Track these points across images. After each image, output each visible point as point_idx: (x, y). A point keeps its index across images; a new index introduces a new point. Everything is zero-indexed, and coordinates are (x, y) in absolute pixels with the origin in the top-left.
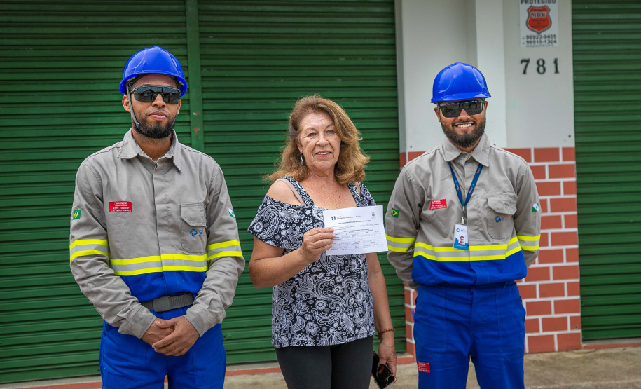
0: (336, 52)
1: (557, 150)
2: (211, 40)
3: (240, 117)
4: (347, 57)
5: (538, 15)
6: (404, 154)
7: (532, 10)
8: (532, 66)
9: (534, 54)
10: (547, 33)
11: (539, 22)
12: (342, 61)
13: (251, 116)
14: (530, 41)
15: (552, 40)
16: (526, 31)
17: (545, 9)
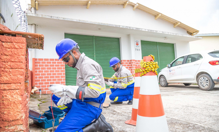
0: (112, 46)
1: (137, 60)
3: (100, 54)
4: (114, 47)
5: (137, 43)
6: (122, 60)
7: (136, 43)
8: (137, 50)
9: (137, 48)
10: (138, 46)
11: (137, 44)
12: (113, 48)
13: (102, 54)
14: (136, 47)
15: (139, 47)
16: (136, 45)
17: (138, 43)
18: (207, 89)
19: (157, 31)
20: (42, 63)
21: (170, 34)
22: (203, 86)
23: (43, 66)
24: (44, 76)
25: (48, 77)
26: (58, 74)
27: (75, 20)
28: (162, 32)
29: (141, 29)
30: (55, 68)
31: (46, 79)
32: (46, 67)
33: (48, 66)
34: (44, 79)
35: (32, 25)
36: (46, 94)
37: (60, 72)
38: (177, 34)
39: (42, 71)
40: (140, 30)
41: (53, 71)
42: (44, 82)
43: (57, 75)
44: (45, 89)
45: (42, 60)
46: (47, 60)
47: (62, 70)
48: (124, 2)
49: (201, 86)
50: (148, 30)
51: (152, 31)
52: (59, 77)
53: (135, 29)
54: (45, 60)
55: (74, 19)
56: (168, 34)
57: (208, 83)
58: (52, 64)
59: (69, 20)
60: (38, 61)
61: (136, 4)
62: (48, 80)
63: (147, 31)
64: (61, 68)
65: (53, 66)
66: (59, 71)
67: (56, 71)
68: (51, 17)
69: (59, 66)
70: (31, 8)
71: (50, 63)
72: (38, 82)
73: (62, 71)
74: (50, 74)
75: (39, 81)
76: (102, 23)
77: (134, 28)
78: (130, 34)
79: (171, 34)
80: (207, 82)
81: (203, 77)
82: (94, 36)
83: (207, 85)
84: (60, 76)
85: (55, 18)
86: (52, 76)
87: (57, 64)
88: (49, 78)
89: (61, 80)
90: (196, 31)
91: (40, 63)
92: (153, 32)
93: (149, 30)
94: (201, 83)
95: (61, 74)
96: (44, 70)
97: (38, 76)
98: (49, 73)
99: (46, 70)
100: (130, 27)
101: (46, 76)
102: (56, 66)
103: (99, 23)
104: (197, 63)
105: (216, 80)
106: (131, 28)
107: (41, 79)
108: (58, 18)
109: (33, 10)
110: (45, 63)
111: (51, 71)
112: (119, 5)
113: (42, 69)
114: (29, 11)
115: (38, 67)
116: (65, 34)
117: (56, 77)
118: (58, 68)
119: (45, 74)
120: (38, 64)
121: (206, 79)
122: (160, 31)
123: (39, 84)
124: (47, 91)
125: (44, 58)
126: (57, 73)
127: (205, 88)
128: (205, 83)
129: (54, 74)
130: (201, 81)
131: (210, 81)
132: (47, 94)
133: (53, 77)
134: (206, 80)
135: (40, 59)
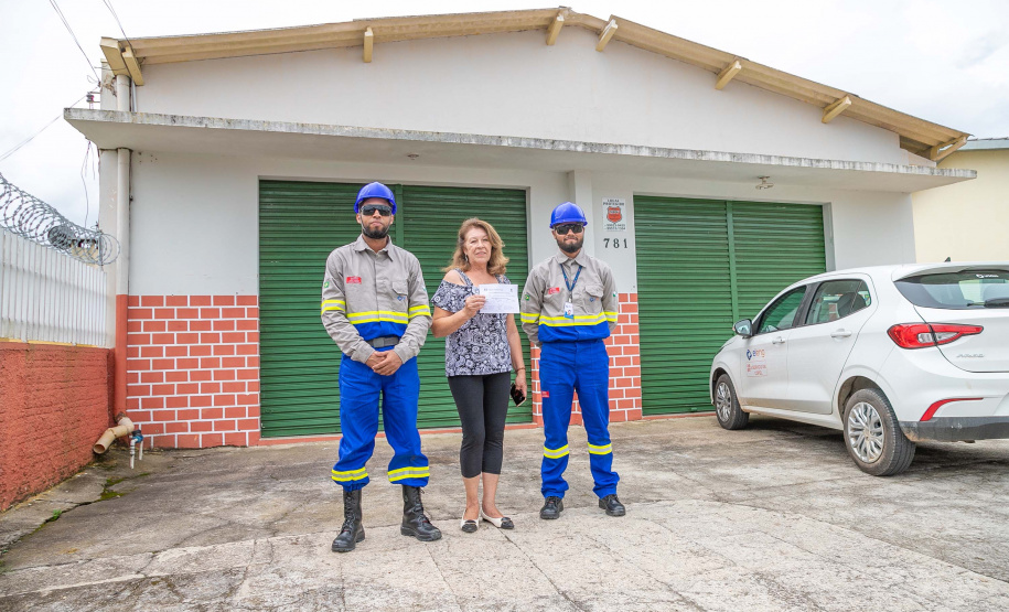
2: (411, 222)
5: (614, 212)
7: (610, 209)
8: (611, 243)
9: (612, 236)
10: (619, 223)
11: (614, 216)
14: (609, 228)
15: (622, 227)
16: (608, 222)
17: (618, 209)
18: (877, 467)
19: (703, 153)
20: (159, 314)
21: (774, 162)
22: (863, 448)
23: (161, 326)
24: (164, 371)
25: (182, 376)
26: (227, 362)
27: (281, 125)
28: (733, 155)
29: (616, 146)
30: (215, 338)
31: (176, 383)
32: (175, 333)
33: (182, 326)
34: (165, 383)
35: (117, 150)
36: (174, 449)
37: (235, 355)
38: (818, 161)
39: (158, 352)
40: (611, 150)
41: (206, 350)
42: (165, 397)
43: (224, 366)
44: (171, 428)
45: (157, 300)
46: (181, 300)
47: (246, 343)
48: (546, 19)
49: (855, 450)
50: (653, 150)
51: (675, 155)
52: (230, 375)
53: (580, 148)
54: (173, 300)
55: (275, 123)
56: (767, 163)
57: (882, 437)
58: (200, 319)
59: (253, 127)
60: (140, 307)
61: (607, 23)
62: (182, 389)
63: (645, 153)
64: (241, 337)
65: (206, 325)
66: (230, 350)
67: (218, 350)
68: (174, 118)
69: (230, 325)
70: (115, 78)
71: (193, 313)
72: (140, 398)
73: (242, 350)
74: (193, 363)
75: (144, 390)
76: (409, 132)
77: (576, 144)
78: (573, 171)
79: (786, 163)
80: (879, 429)
81: (862, 404)
82: (399, 185)
83: (878, 447)
84: (236, 369)
85: (188, 124)
86: (200, 369)
87: (221, 319)
88: (189, 382)
89: (241, 387)
90: (952, 136)
91: (147, 314)
92: (680, 156)
93: (660, 149)
94: (856, 433)
95: (240, 362)
96: (164, 346)
97: (140, 372)
98: (189, 357)
99: (176, 345)
100: (553, 142)
101: (176, 370)
102: (218, 325)
103: (394, 131)
104: (843, 330)
105: (915, 425)
106: (562, 147)
107: (151, 384)
108: (205, 121)
109: (120, 85)
110: (169, 313)
111: (195, 351)
112: (521, 30)
113: (159, 339)
114: (105, 90)
115: (142, 332)
116: (261, 182)
117: (218, 375)
118: (227, 338)
119: (169, 364)
120: (142, 321)
121: (876, 416)
122: (717, 153)
123: (146, 403)
124: (176, 434)
125: (165, 293)
126: (221, 357)
127: (871, 460)
128: (870, 436)
129: (206, 363)
130: (856, 425)
131: (887, 428)
132: (178, 449)
133: (206, 375)
134: (874, 420)
135: (148, 300)
